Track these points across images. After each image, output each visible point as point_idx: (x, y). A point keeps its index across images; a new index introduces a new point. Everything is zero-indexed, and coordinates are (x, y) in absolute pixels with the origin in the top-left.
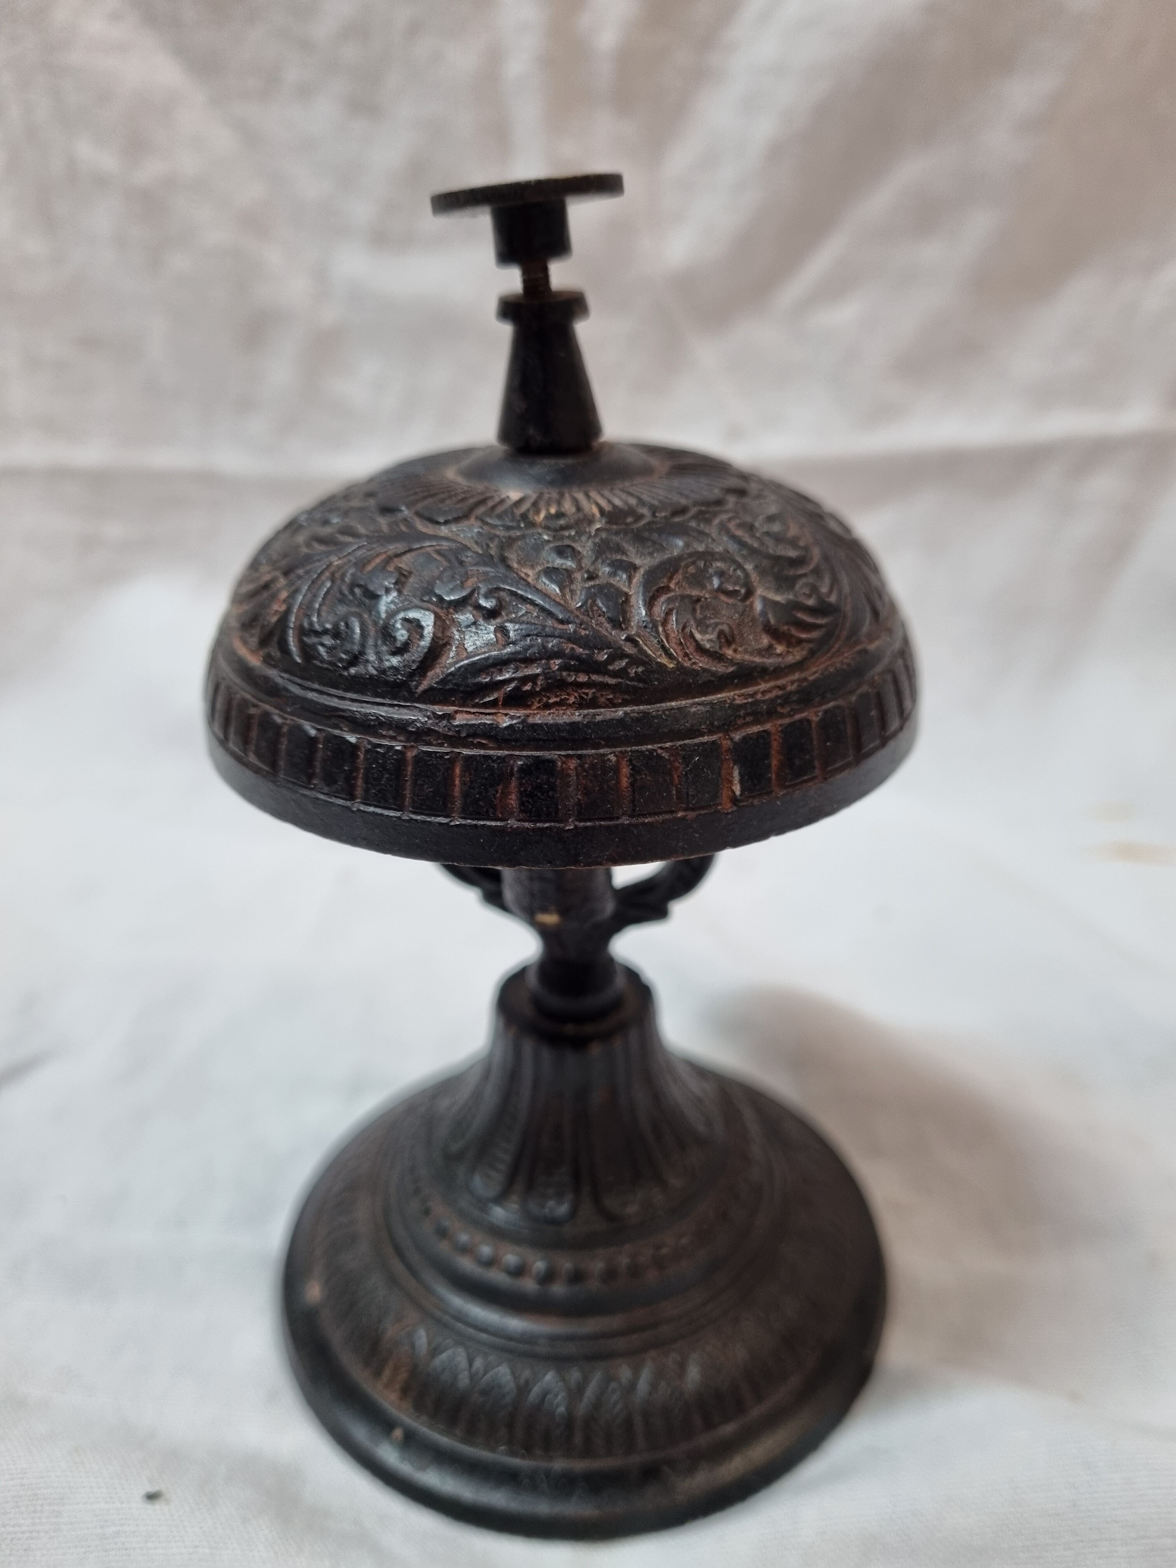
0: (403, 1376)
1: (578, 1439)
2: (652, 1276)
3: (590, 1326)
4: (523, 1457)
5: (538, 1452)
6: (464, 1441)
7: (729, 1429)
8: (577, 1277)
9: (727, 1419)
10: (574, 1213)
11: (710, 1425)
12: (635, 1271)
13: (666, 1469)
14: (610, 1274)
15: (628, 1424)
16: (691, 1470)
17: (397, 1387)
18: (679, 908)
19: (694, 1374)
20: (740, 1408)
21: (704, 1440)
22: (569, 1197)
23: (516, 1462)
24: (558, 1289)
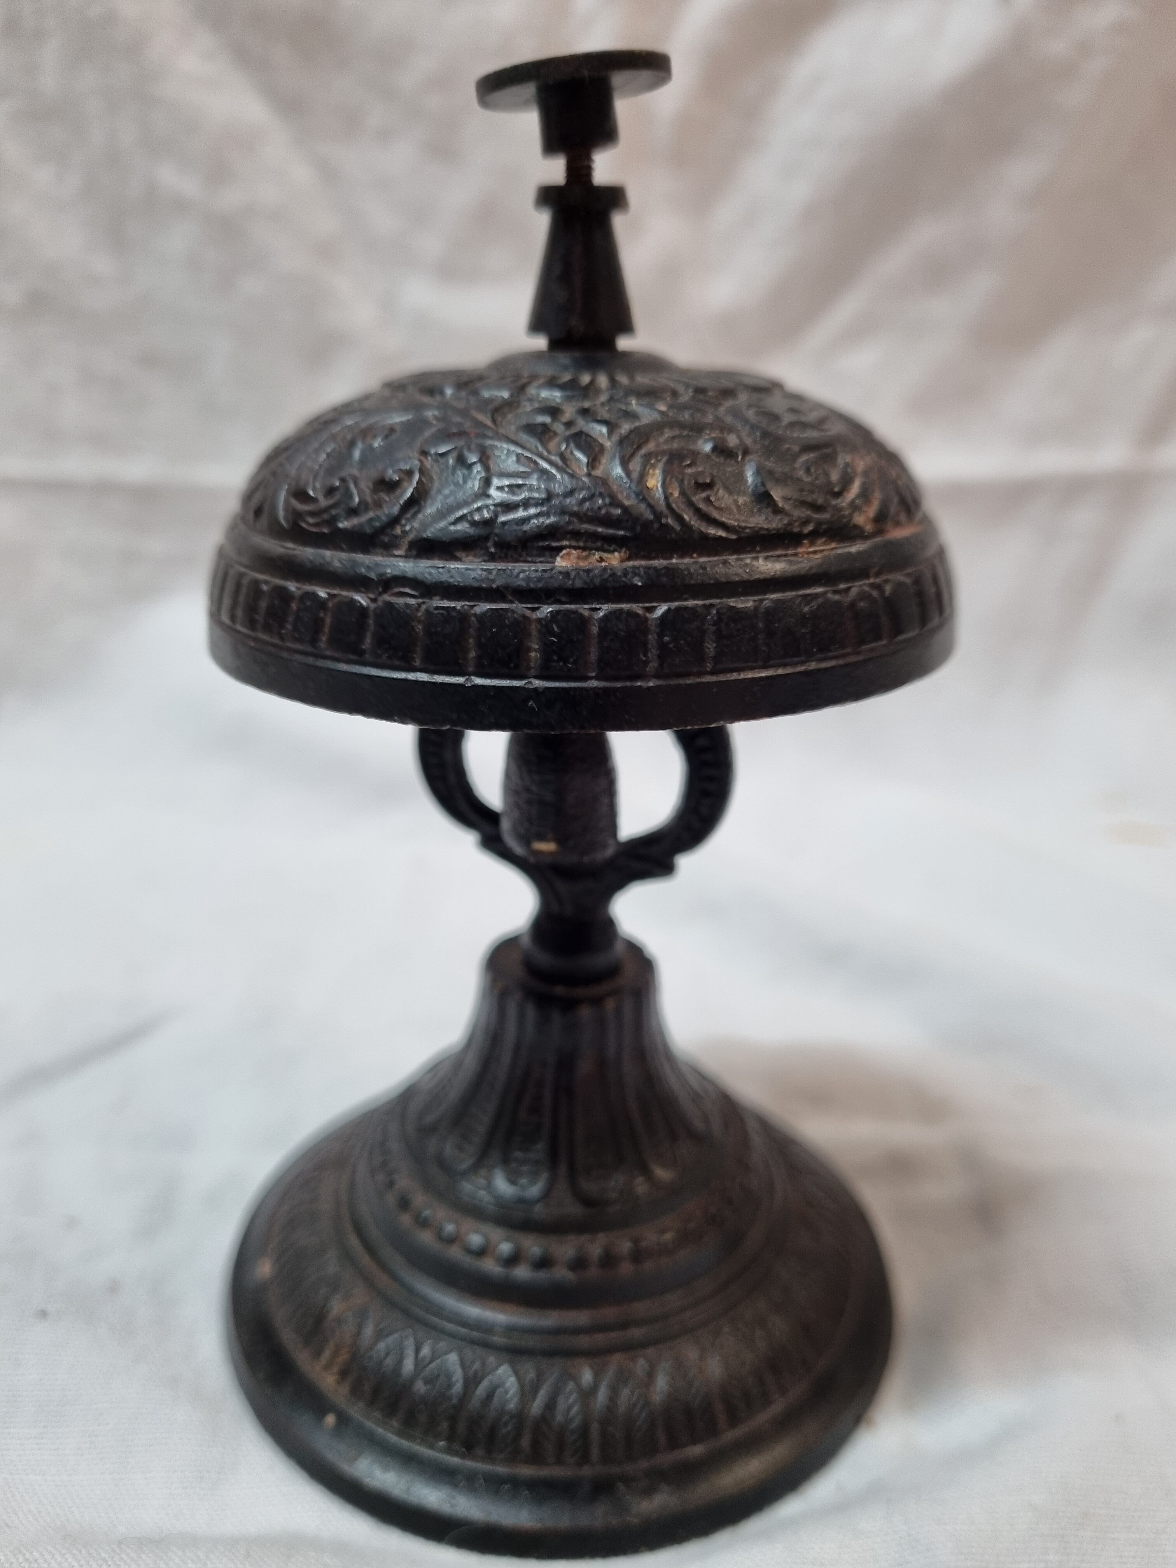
0: (344, 1357)
1: (525, 1442)
2: (626, 1269)
3: (551, 1319)
4: (463, 1456)
5: (480, 1452)
6: (400, 1434)
7: (696, 1451)
8: (544, 1263)
9: (694, 1441)
10: (546, 1195)
11: (674, 1444)
12: (609, 1260)
13: (621, 1486)
14: (579, 1264)
15: (584, 1431)
16: (648, 1492)
17: (335, 1369)
18: (685, 862)
19: (662, 1383)
20: (712, 1431)
21: (666, 1459)
22: (545, 1175)
23: (455, 1460)
24: (522, 1273)
